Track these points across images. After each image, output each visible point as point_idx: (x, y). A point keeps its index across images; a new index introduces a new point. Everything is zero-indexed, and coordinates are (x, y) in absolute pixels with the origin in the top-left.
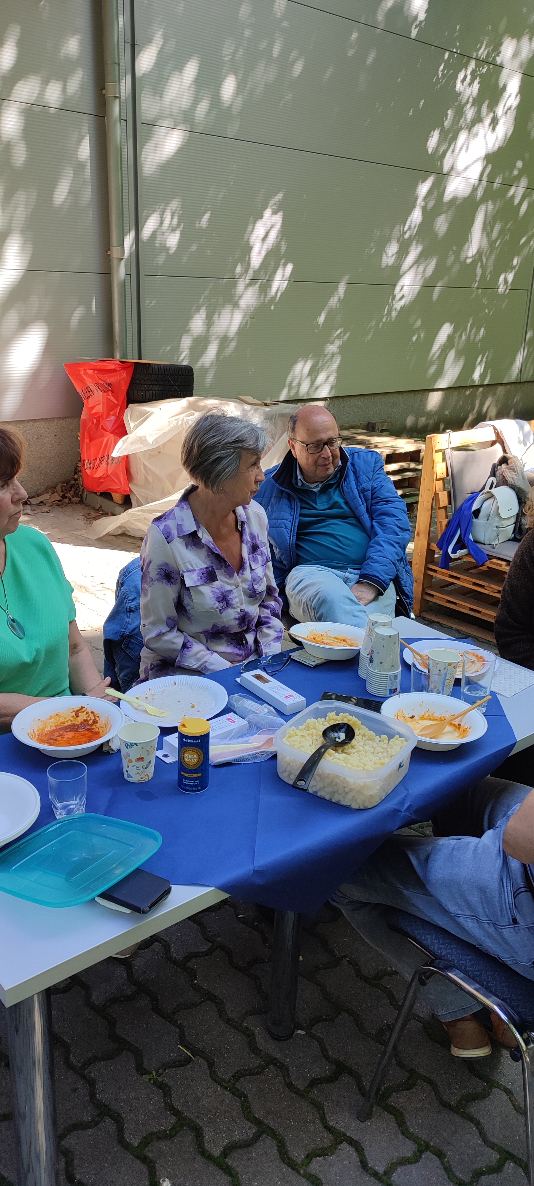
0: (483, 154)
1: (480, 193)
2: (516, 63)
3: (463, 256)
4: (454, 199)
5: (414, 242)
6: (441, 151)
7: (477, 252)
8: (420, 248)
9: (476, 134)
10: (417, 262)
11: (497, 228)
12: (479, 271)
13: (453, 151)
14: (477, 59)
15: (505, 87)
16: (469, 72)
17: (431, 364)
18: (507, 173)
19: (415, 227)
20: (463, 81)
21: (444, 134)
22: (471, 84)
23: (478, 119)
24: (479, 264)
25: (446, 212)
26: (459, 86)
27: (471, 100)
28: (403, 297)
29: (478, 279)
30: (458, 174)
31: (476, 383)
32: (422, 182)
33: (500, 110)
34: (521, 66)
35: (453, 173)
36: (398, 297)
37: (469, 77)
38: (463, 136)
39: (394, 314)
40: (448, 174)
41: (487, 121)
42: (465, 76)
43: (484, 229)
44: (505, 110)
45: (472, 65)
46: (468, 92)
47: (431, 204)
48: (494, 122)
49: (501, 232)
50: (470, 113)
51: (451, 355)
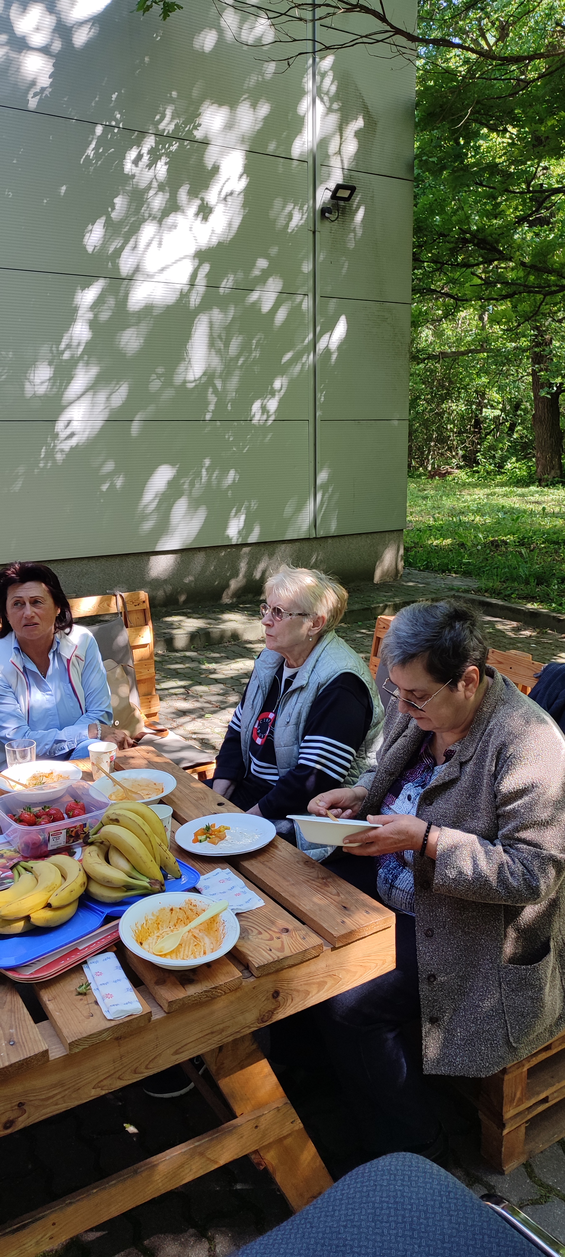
0: (192, 251)
1: (195, 300)
2: (233, 137)
3: (178, 380)
4: (148, 309)
5: (81, 365)
6: (111, 249)
7: (204, 374)
8: (94, 371)
9: (174, 226)
10: (93, 388)
11: (235, 344)
12: (212, 399)
13: (135, 248)
14: (158, 134)
15: (216, 169)
16: (145, 150)
17: (144, 517)
18: (240, 275)
19: (79, 344)
20: (136, 162)
21: (112, 228)
22: (152, 164)
23: (172, 207)
24: (211, 390)
25: (137, 324)
26: (128, 167)
27: (155, 184)
28: (72, 435)
29: (212, 407)
30: (149, 277)
31: (234, 542)
32: (83, 289)
33: (212, 196)
34: (243, 140)
35: (139, 276)
36: (63, 435)
37: (146, 158)
38: (148, 230)
39: (59, 457)
40: (130, 279)
41: (192, 209)
42: (140, 157)
43: (212, 344)
44: (223, 194)
45: (150, 142)
46: (149, 175)
47: (105, 316)
48: (205, 211)
49: (245, 348)
50: (157, 201)
51: (181, 506)
